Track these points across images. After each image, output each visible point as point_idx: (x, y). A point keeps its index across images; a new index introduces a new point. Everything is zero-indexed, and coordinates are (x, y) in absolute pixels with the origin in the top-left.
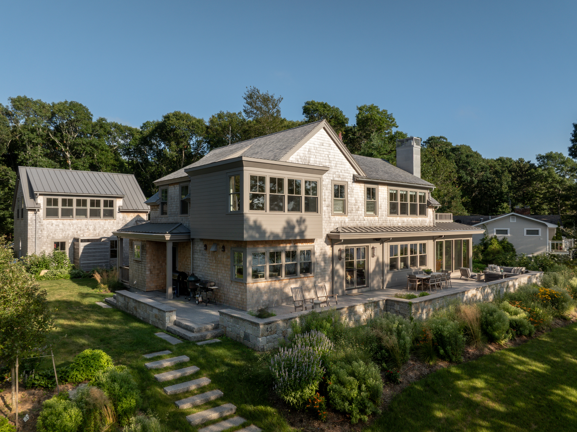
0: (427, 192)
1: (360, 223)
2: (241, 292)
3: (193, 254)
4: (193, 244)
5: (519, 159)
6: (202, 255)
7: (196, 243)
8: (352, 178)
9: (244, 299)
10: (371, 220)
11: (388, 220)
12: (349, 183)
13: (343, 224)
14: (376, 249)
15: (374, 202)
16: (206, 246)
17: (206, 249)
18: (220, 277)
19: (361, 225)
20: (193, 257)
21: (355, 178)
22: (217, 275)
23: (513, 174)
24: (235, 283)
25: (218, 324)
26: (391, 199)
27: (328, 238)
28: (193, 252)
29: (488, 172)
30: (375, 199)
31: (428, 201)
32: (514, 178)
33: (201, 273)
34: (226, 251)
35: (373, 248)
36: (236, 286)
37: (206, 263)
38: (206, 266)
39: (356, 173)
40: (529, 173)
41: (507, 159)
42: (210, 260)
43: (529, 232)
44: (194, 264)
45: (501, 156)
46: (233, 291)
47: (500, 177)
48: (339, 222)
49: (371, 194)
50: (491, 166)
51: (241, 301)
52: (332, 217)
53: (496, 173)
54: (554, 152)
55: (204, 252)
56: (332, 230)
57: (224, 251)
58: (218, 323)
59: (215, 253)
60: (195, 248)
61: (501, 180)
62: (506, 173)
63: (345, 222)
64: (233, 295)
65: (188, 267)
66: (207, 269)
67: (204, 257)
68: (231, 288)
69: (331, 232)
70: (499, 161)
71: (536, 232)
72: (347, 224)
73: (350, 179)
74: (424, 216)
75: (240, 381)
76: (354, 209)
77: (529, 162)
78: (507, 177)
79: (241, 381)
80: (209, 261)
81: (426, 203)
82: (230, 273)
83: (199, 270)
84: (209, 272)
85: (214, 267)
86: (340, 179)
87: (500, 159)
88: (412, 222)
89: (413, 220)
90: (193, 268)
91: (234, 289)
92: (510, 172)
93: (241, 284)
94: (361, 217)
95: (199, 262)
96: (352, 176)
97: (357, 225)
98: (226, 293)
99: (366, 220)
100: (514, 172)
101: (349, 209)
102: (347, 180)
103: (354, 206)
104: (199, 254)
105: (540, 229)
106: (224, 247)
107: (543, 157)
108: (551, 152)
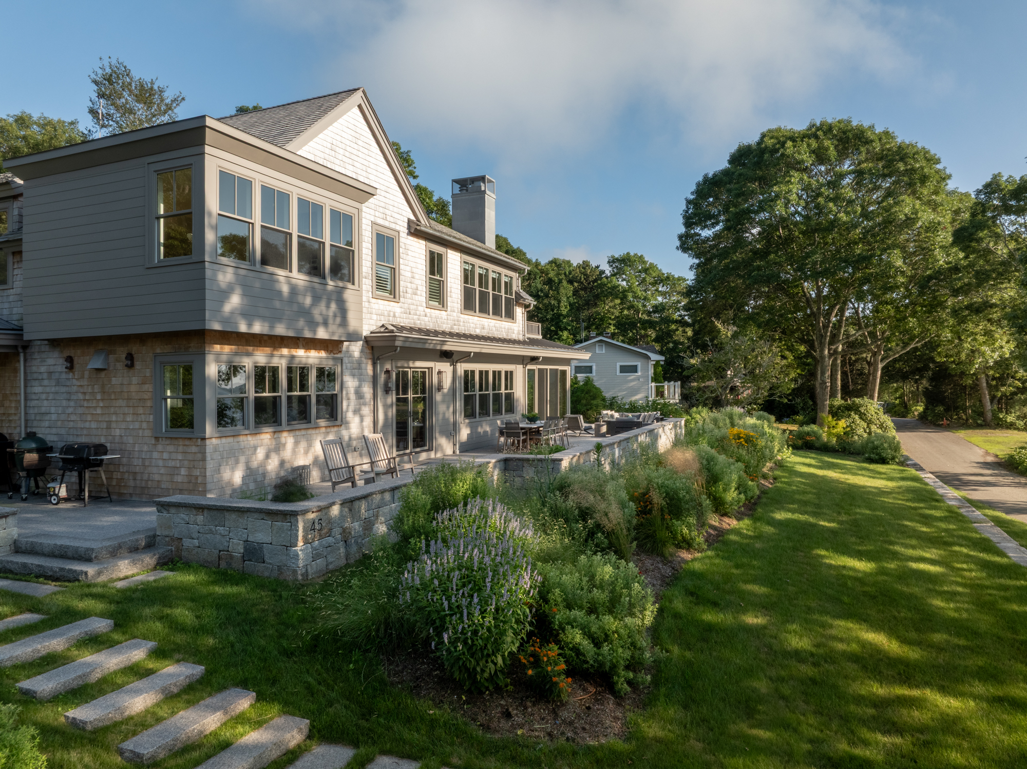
0: (515, 275)
1: (419, 320)
2: (186, 463)
3: (26, 386)
4: (25, 360)
5: (584, 262)
6: (58, 383)
7: (36, 356)
8: (406, 225)
9: (197, 477)
10: (436, 318)
11: (462, 320)
12: (401, 234)
13: (391, 318)
14: (444, 374)
15: (439, 281)
16: (70, 360)
17: (71, 368)
18: (118, 432)
19: (421, 323)
20: (25, 393)
21: (412, 225)
22: (108, 428)
23: (576, 284)
24: (168, 442)
25: (155, 536)
26: (466, 281)
27: (366, 345)
28: (25, 380)
29: (538, 280)
30: (441, 276)
31: (516, 292)
32: (576, 292)
33: (54, 431)
34: (138, 365)
35: (440, 373)
36: (171, 448)
37: (72, 404)
38: (70, 410)
39: (413, 218)
40: (599, 284)
41: (564, 261)
42: (84, 393)
43: (624, 369)
44: (31, 411)
45: (556, 257)
46: (161, 463)
47: (557, 290)
48: (386, 313)
49: (436, 265)
50: (542, 272)
51: (189, 482)
52: (374, 301)
53: (549, 282)
54: (632, 254)
55: (64, 376)
56: (373, 328)
57: (131, 366)
58: (151, 533)
59: (103, 374)
60: (34, 369)
61: (558, 293)
62: (565, 283)
63: (394, 316)
64: (162, 471)
65: (10, 421)
66: (73, 418)
67: (63, 389)
68: (155, 455)
69: (371, 333)
70: (553, 265)
71: (634, 369)
72: (398, 319)
73: (403, 229)
74: (511, 320)
75: (288, 654)
76: (409, 291)
77: (598, 267)
78: (567, 290)
79: (292, 654)
80: (81, 396)
81: (514, 297)
82: (151, 418)
83: (47, 424)
84: (80, 425)
85: (99, 411)
86: (387, 224)
87: (554, 262)
88: (494, 329)
89: (497, 325)
90: (26, 421)
91: (165, 456)
92: (571, 282)
93: (187, 442)
94: (421, 308)
95: (46, 403)
96: (407, 221)
97: (415, 324)
98: (137, 469)
99: (428, 315)
100: (576, 282)
101: (401, 288)
102: (398, 228)
103: (409, 285)
104: (46, 382)
105: (639, 363)
106: (130, 357)
107: (617, 259)
108: (628, 253)
